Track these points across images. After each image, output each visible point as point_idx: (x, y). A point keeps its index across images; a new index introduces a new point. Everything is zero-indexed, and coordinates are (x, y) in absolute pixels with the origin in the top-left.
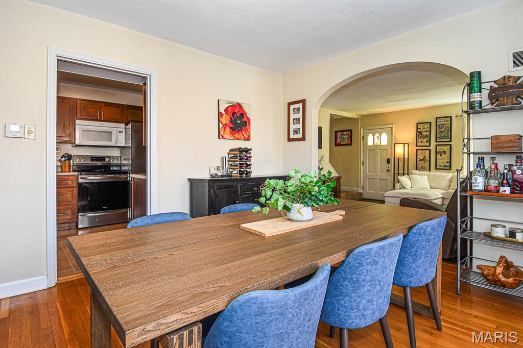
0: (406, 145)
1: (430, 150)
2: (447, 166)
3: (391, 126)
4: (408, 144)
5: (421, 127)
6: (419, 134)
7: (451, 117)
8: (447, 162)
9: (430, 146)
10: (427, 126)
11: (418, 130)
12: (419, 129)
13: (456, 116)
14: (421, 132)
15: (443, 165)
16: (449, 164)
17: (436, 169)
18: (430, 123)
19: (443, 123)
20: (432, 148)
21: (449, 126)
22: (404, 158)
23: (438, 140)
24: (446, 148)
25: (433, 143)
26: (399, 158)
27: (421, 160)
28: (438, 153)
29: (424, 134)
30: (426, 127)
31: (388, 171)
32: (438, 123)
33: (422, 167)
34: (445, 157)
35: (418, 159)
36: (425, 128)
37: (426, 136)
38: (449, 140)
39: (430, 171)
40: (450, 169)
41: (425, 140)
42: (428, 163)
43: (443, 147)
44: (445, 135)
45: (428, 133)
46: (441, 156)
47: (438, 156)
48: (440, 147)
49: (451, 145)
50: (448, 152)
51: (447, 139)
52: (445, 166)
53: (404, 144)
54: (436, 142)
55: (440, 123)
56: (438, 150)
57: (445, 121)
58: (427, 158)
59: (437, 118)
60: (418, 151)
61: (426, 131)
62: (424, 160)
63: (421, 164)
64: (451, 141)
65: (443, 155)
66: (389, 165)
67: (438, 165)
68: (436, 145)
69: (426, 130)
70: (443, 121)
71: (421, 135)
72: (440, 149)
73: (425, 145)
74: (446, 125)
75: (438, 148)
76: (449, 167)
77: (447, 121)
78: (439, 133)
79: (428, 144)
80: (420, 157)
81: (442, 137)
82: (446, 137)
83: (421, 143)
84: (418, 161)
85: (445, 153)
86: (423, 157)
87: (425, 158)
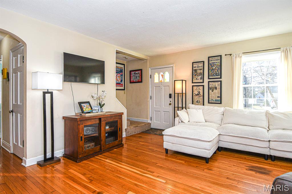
0: (184, 82)
1: (203, 86)
2: (218, 101)
4: (186, 81)
5: (196, 66)
6: (194, 72)
7: (221, 56)
8: (218, 97)
9: (203, 82)
11: (194, 69)
12: (194, 67)
13: (226, 55)
14: (196, 70)
15: (214, 100)
16: (219, 99)
17: (209, 103)
18: (203, 62)
19: (214, 62)
20: (206, 84)
21: (219, 64)
22: (182, 93)
23: (210, 77)
24: (217, 84)
25: (206, 80)
26: (178, 94)
28: (211, 89)
29: (199, 71)
30: (200, 65)
31: (170, 104)
32: (210, 62)
33: (197, 101)
34: (217, 92)
35: (194, 94)
36: (199, 67)
37: (200, 74)
38: (219, 77)
39: (203, 105)
40: (221, 103)
41: (200, 77)
42: (202, 97)
43: (214, 84)
44: (216, 72)
45: (202, 71)
46: (212, 91)
47: (210, 91)
48: (212, 83)
49: (221, 81)
50: (218, 87)
51: (217, 76)
52: (216, 101)
53: (182, 80)
54: (209, 79)
55: (213, 62)
56: (210, 86)
57: (216, 60)
58: (201, 93)
59: (209, 57)
60: (194, 87)
61: (200, 69)
62: (199, 95)
63: (196, 98)
64: (221, 78)
65: (215, 91)
66: (171, 99)
67: (210, 100)
68: (209, 82)
69: (200, 68)
70: (214, 60)
71: (196, 73)
72: (212, 85)
73: (200, 82)
74: (217, 64)
75: (210, 85)
76: (219, 102)
77: (218, 60)
78: (211, 71)
79: (202, 81)
80: (196, 92)
81: (214, 74)
82: (217, 74)
83: (196, 80)
84: (194, 96)
85: (216, 89)
86: (198, 92)
87: (200, 93)
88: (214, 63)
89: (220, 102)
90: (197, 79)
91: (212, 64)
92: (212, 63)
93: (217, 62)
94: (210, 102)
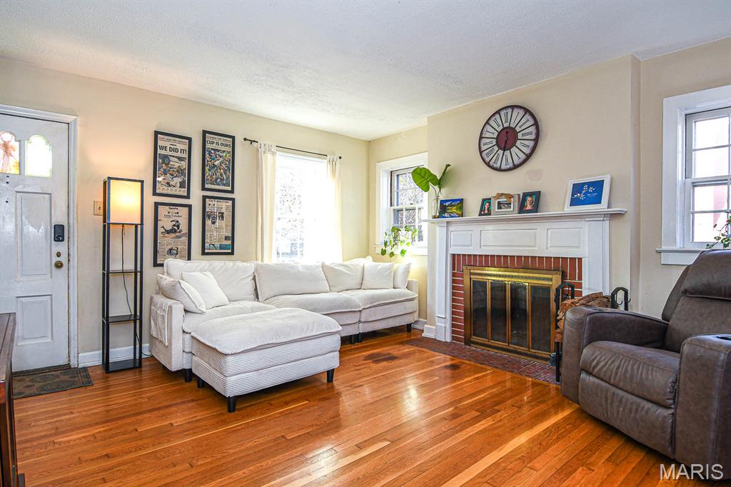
1: (190, 207)
2: (226, 247)
3: (70, 118)
5: (167, 144)
6: (159, 162)
7: (234, 138)
8: (226, 238)
9: (188, 197)
10: (182, 146)
11: (159, 151)
12: (162, 148)
13: (245, 139)
14: (165, 159)
15: (217, 245)
16: (229, 242)
17: (204, 253)
18: (190, 140)
19: (219, 147)
20: (195, 202)
21: (229, 157)
23: (206, 186)
24: (224, 206)
25: (197, 191)
27: (168, 232)
28: (208, 217)
29: (175, 163)
30: (180, 147)
31: (59, 265)
32: (208, 146)
33: (170, 250)
35: (160, 230)
36: (176, 150)
37: (180, 171)
38: (230, 188)
39: (189, 259)
40: (232, 253)
41: (177, 180)
42: (185, 239)
43: (217, 204)
44: (221, 175)
45: (184, 164)
46: (214, 223)
47: (208, 222)
48: (215, 202)
49: (233, 200)
50: (228, 215)
51: (224, 185)
52: (221, 247)
53: (133, 181)
54: (204, 189)
55: (214, 146)
56: (207, 210)
57: (222, 144)
58: (184, 228)
59: (205, 132)
60: (161, 209)
61: (180, 159)
62: (175, 231)
63: (166, 242)
64: (233, 191)
65: (218, 221)
66: (62, 247)
67: (207, 245)
68: (205, 198)
69: (178, 154)
70: (218, 144)
71: (167, 164)
72: (213, 206)
73: (177, 193)
74: (224, 154)
75: (207, 205)
76: (228, 250)
77: (227, 145)
78: (209, 170)
79: (183, 192)
80: (166, 223)
81: (216, 179)
82: (223, 180)
83: (166, 188)
84: (159, 235)
85: (223, 217)
86: (174, 223)
87: (178, 227)
88: (218, 151)
89: (230, 251)
90: (168, 183)
91: (213, 151)
92: (212, 149)
93: (224, 151)
94: (206, 251)
